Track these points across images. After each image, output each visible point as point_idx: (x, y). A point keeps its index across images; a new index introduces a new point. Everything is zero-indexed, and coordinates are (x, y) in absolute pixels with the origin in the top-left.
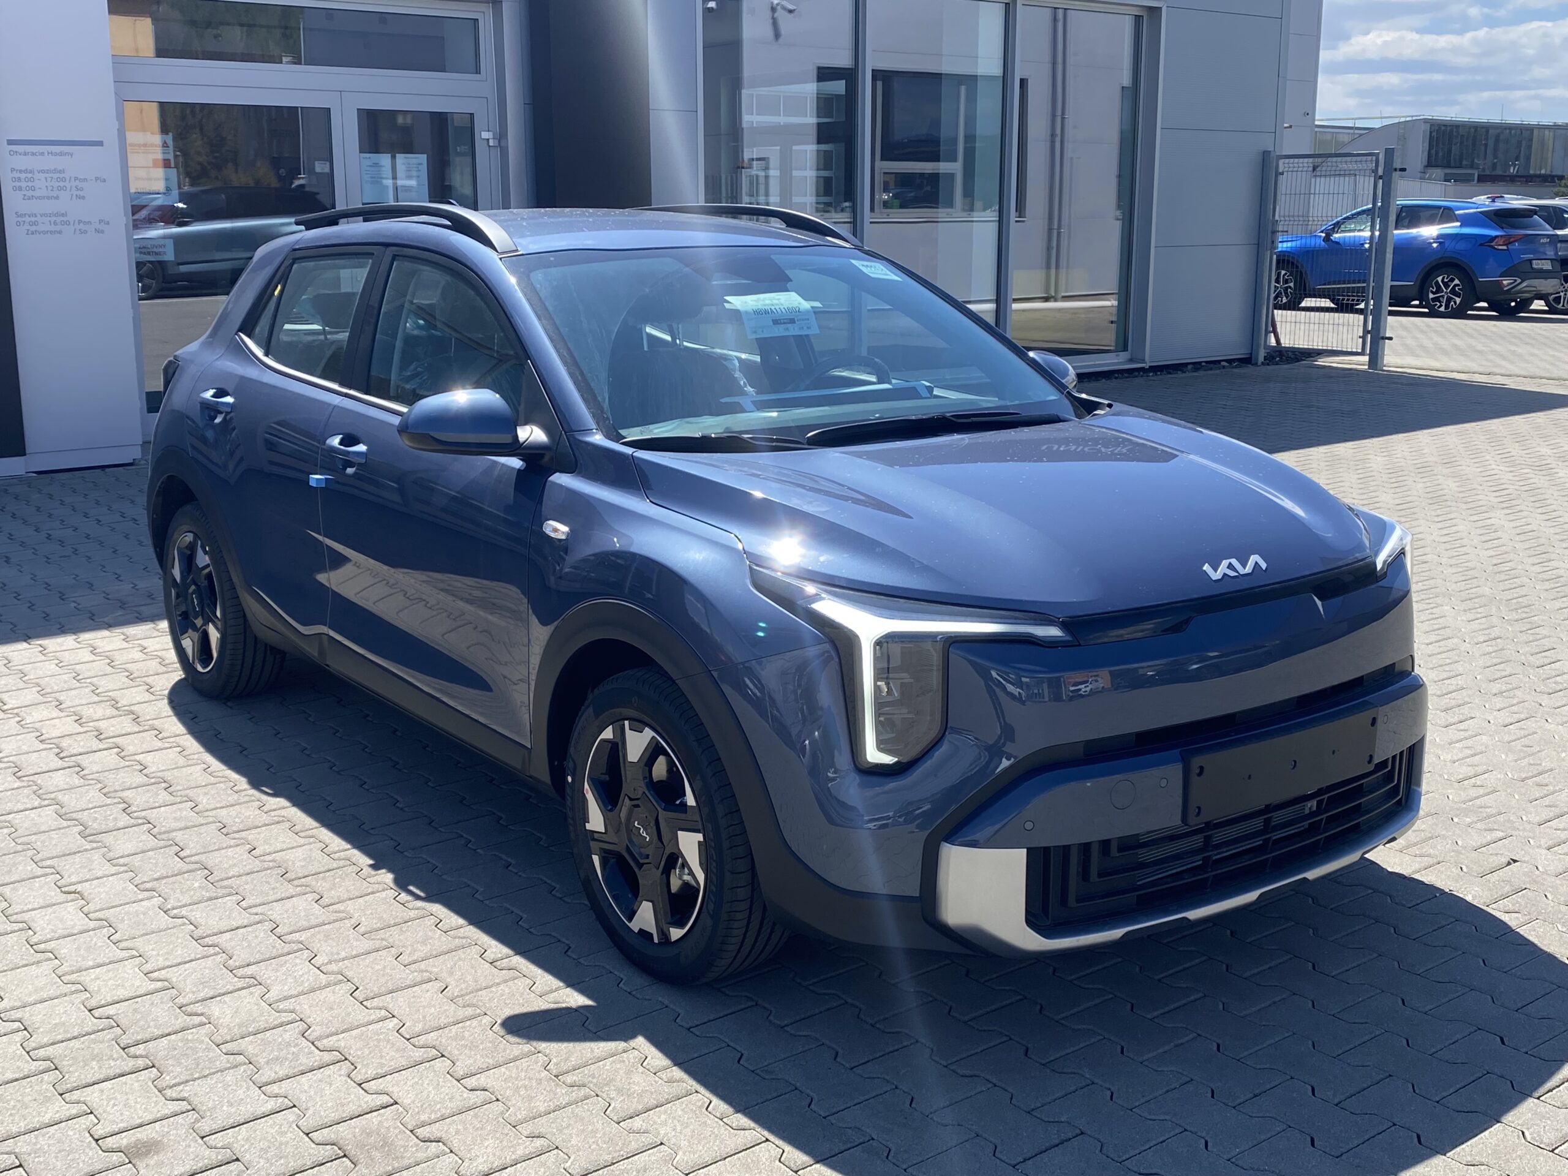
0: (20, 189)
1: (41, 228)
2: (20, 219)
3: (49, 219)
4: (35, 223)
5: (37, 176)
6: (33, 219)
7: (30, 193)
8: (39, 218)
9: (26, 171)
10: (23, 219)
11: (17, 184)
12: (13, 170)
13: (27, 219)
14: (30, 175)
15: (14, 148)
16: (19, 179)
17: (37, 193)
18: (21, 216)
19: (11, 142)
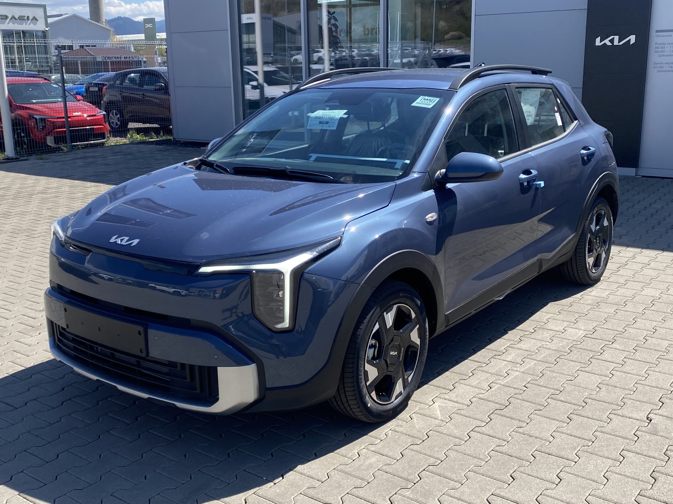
0: (658, 52)
1: (664, 69)
2: (655, 65)
3: (668, 65)
4: (662, 67)
5: (666, 46)
6: (661, 65)
7: (662, 54)
8: (664, 65)
9: (662, 44)
10: (657, 65)
11: (657, 50)
12: (656, 43)
13: (659, 65)
14: (664, 46)
15: (658, 34)
16: (658, 48)
17: (665, 54)
18: (656, 64)
19: (657, 31)
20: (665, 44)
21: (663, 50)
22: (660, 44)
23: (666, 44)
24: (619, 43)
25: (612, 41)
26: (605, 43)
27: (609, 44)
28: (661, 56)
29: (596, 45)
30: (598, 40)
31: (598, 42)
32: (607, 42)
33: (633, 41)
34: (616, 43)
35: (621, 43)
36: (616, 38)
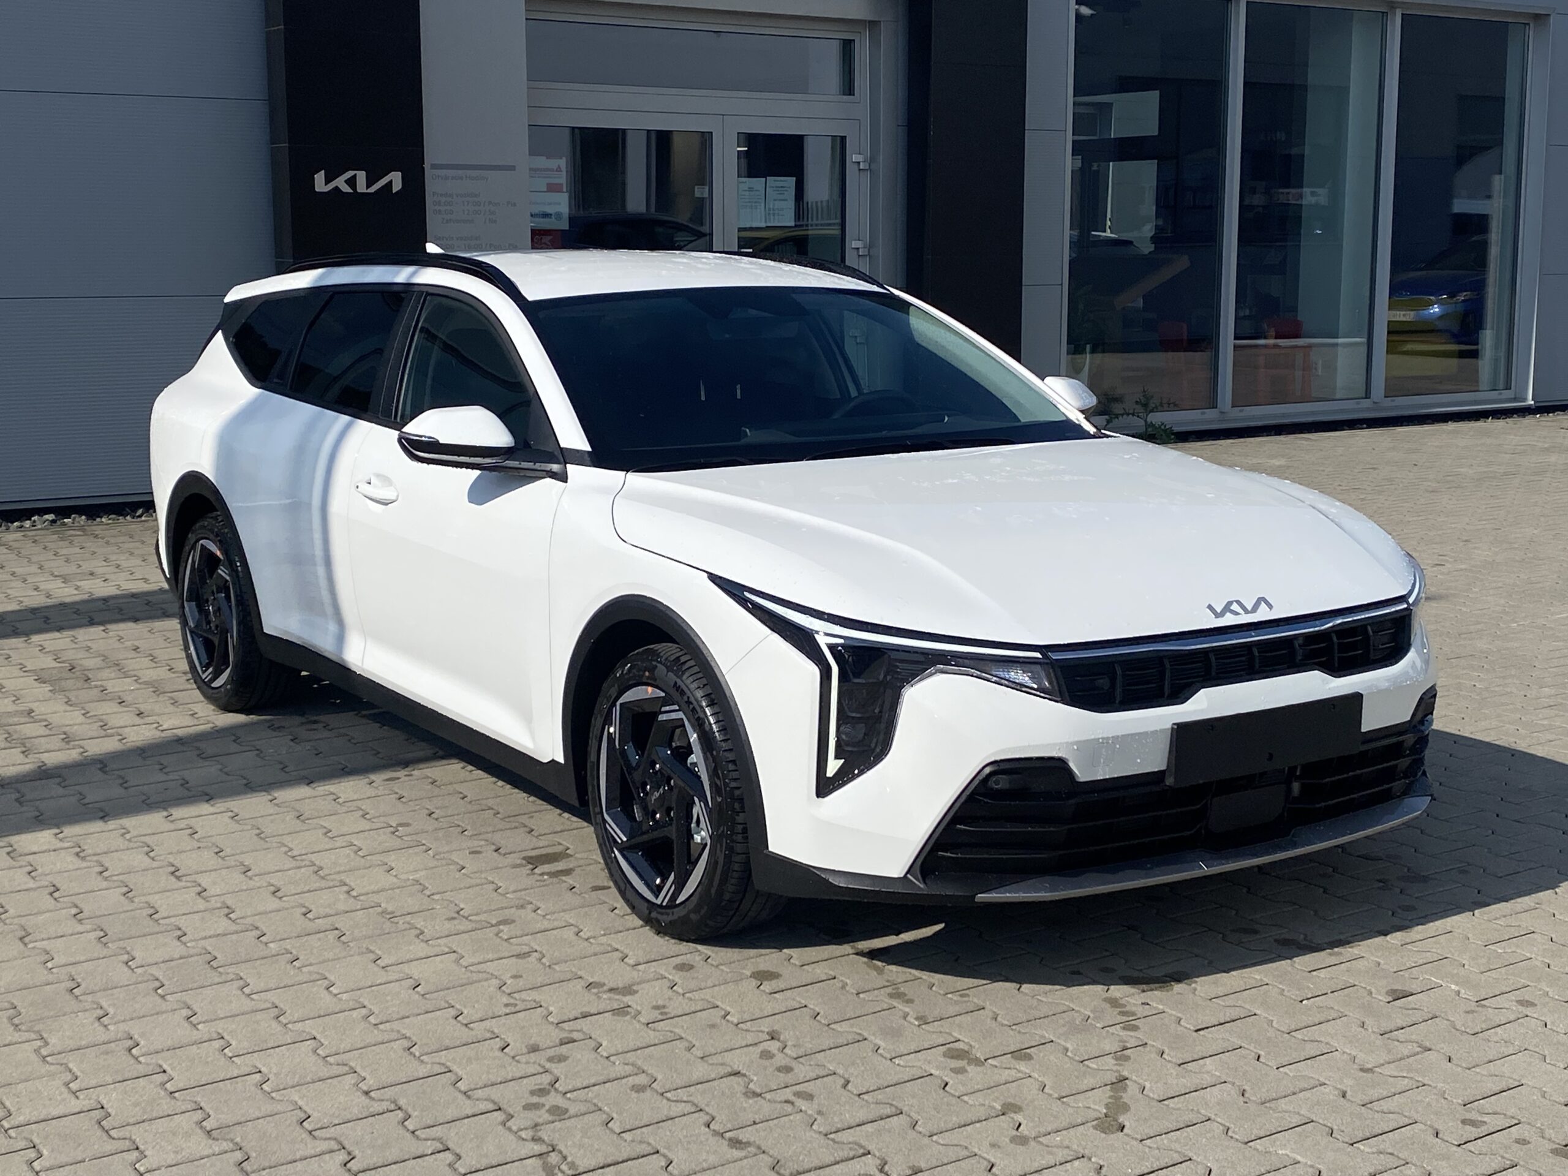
0: (438, 210)
5: (455, 199)
6: (450, 242)
7: (448, 217)
8: (455, 242)
9: (446, 195)
10: (442, 242)
11: (437, 207)
12: (435, 193)
13: (445, 242)
14: (449, 199)
15: (440, 172)
16: (439, 203)
17: (453, 217)
18: (440, 239)
19: (434, 166)
20: (451, 196)
21: (448, 208)
22: (442, 195)
23: (455, 197)
24: (368, 187)
25: (351, 182)
26: (337, 188)
27: (346, 189)
28: (447, 222)
29: (317, 190)
30: (320, 178)
31: (320, 183)
32: (340, 182)
33: (397, 186)
34: (361, 187)
35: (373, 189)
36: (361, 176)
